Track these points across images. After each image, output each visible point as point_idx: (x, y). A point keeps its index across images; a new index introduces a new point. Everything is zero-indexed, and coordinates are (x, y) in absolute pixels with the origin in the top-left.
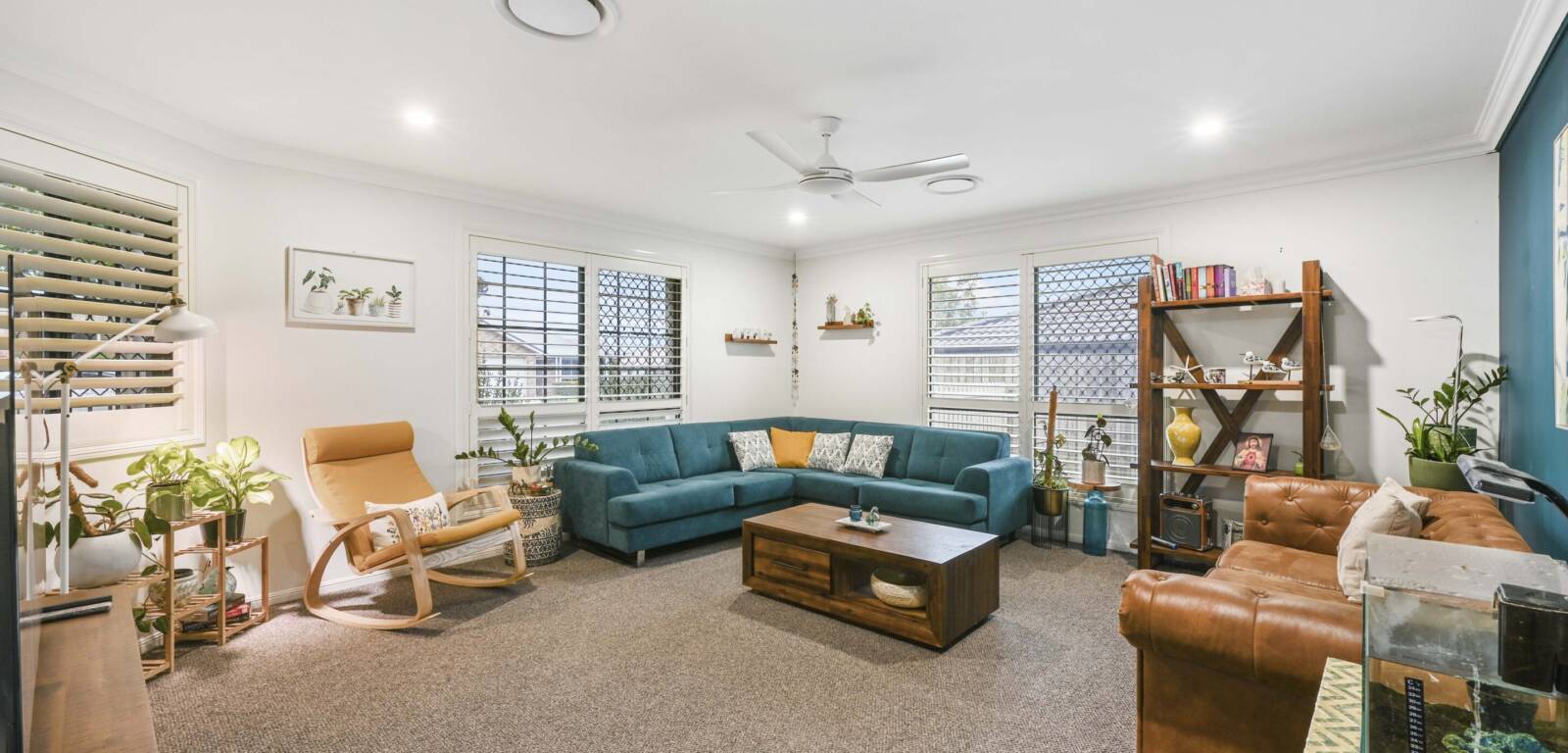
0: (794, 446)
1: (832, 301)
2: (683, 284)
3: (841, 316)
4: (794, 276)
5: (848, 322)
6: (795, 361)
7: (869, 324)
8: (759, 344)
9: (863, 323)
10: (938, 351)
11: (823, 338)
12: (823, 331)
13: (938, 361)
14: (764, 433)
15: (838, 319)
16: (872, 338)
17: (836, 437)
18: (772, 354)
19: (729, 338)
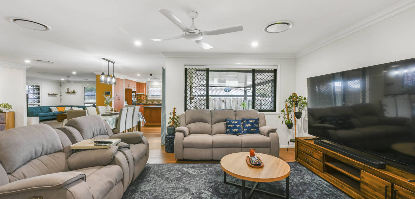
0: (62, 109)
1: (68, 89)
2: (40, 86)
3: (70, 91)
4: (61, 85)
5: (71, 92)
6: (61, 97)
7: (75, 93)
8: (54, 95)
9: (74, 92)
10: (86, 95)
11: (66, 94)
12: (66, 93)
13: (86, 97)
14: (56, 107)
15: (69, 91)
16: (75, 94)
17: (69, 107)
18: (56, 96)
19: (49, 94)
